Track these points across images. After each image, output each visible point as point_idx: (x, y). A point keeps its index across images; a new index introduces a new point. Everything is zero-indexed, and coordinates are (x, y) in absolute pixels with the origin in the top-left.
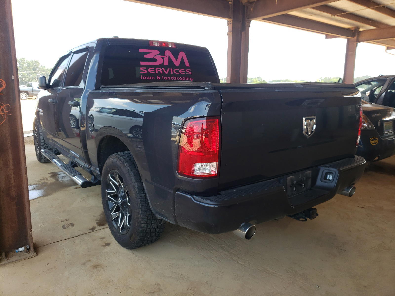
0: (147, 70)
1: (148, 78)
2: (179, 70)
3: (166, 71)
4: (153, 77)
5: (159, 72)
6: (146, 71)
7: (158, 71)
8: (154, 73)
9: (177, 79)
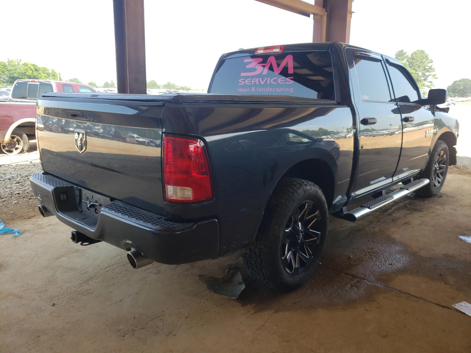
0: (244, 81)
1: (243, 90)
2: (278, 79)
3: (263, 82)
4: (248, 89)
5: (255, 83)
6: (243, 83)
7: (255, 81)
8: (250, 84)
9: (273, 90)
